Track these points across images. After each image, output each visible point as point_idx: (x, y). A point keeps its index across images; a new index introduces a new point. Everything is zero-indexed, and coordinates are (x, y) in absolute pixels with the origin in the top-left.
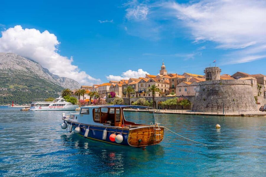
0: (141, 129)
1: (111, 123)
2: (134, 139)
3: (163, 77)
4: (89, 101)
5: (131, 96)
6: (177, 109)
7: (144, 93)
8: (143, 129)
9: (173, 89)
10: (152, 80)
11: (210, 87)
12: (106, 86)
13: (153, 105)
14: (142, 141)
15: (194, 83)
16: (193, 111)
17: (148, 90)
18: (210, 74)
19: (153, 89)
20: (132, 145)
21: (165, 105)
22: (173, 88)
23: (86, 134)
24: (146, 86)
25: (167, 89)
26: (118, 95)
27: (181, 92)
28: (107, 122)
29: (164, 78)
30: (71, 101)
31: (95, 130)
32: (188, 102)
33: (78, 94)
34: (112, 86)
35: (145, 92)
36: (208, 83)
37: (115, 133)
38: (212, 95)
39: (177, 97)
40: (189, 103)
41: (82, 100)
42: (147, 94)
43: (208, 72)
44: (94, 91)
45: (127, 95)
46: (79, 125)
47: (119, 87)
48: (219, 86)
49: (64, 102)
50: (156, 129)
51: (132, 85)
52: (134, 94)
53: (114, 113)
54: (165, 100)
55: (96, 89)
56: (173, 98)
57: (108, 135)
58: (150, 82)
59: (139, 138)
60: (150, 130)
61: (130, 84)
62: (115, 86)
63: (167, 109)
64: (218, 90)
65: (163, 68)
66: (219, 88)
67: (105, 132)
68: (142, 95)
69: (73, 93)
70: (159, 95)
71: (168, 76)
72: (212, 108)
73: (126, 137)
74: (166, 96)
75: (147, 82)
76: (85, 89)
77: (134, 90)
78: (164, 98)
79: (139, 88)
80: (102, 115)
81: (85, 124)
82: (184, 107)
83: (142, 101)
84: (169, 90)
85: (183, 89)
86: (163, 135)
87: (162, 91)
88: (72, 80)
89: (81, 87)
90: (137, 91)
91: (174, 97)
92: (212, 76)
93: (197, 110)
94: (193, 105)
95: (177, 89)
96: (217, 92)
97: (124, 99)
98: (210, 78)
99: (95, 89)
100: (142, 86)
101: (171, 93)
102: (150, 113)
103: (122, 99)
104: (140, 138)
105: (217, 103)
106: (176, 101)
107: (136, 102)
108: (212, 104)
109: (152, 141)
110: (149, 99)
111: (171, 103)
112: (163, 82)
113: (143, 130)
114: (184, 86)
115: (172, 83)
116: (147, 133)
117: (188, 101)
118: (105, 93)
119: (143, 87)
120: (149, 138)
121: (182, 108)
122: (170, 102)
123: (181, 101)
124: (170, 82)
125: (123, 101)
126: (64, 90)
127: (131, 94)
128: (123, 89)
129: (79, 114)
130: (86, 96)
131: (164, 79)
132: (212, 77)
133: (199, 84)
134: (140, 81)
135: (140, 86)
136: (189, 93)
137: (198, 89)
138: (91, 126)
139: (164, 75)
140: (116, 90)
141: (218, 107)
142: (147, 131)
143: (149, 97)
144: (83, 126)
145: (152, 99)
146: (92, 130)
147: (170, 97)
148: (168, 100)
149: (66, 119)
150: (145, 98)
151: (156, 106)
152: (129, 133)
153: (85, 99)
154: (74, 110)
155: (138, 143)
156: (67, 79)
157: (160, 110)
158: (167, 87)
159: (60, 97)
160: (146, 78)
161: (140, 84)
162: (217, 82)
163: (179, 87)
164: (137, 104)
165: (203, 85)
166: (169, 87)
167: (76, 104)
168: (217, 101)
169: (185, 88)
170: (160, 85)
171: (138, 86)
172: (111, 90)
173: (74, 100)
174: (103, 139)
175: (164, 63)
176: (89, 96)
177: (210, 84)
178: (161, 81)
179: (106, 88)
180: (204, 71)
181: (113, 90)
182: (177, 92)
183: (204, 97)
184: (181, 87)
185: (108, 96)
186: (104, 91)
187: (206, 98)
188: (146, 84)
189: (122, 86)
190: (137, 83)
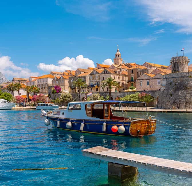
0: (139, 121)
2: (134, 129)
3: (120, 67)
6: (138, 107)
7: (96, 87)
9: (132, 83)
11: (178, 81)
12: (48, 78)
14: (140, 131)
15: (158, 75)
16: (157, 108)
18: (177, 64)
19: (110, 83)
20: (132, 134)
22: (132, 81)
23: (82, 128)
24: (99, 79)
25: (124, 83)
26: (64, 90)
27: (142, 86)
32: (152, 97)
33: (11, 88)
34: (55, 79)
36: (175, 76)
37: (116, 125)
38: (180, 90)
39: (138, 92)
40: (152, 99)
43: (175, 62)
44: (32, 85)
45: (76, 90)
46: (70, 120)
47: (65, 80)
48: (188, 79)
50: (151, 122)
51: (81, 77)
54: (124, 96)
55: (33, 82)
56: (133, 93)
58: (105, 73)
59: (138, 129)
60: (146, 122)
61: (78, 76)
62: (59, 78)
63: (128, 106)
64: (187, 84)
65: (117, 56)
66: (188, 81)
68: (94, 90)
69: (3, 87)
70: (116, 90)
71: (125, 66)
74: (125, 91)
75: (100, 73)
76: (19, 82)
77: (84, 84)
78: (123, 94)
79: (90, 81)
82: (147, 104)
83: (96, 97)
84: (127, 83)
85: (145, 82)
87: (119, 85)
89: (12, 79)
90: (88, 84)
92: (179, 66)
93: (162, 107)
94: (158, 102)
95: (138, 82)
96: (186, 87)
97: (72, 94)
98: (177, 69)
100: (94, 78)
101: (130, 87)
103: (71, 95)
105: (185, 99)
106: (138, 97)
108: (179, 100)
109: (147, 131)
110: (104, 94)
111: (132, 99)
113: (141, 122)
114: (146, 79)
115: (131, 75)
116: (144, 125)
118: (47, 87)
119: (96, 79)
122: (130, 98)
123: (143, 97)
124: (128, 74)
125: (72, 97)
128: (70, 82)
130: (21, 91)
131: (121, 70)
132: (179, 68)
133: (165, 77)
134: (92, 73)
135: (91, 79)
136: (152, 88)
137: (164, 82)
139: (120, 65)
140: (60, 83)
141: (186, 104)
143: (104, 92)
145: (108, 95)
146: (86, 124)
147: (130, 92)
148: (128, 96)
150: (99, 93)
152: (131, 124)
153: (20, 95)
155: (137, 133)
158: (124, 80)
160: (98, 69)
161: (92, 76)
162: (185, 74)
163: (140, 80)
165: (170, 78)
166: (127, 79)
167: (12, 102)
168: (186, 96)
169: (147, 81)
170: (117, 78)
171: (90, 79)
172: (54, 83)
173: (9, 96)
174: (103, 131)
175: (118, 49)
176: (26, 92)
177: (177, 77)
178: (118, 72)
179: (47, 81)
180: (170, 61)
181: (57, 83)
182: (138, 86)
183: (170, 92)
184: (142, 80)
185: (52, 91)
186: (45, 84)
187: (173, 93)
188: (99, 77)
189: (68, 78)
190: (88, 75)
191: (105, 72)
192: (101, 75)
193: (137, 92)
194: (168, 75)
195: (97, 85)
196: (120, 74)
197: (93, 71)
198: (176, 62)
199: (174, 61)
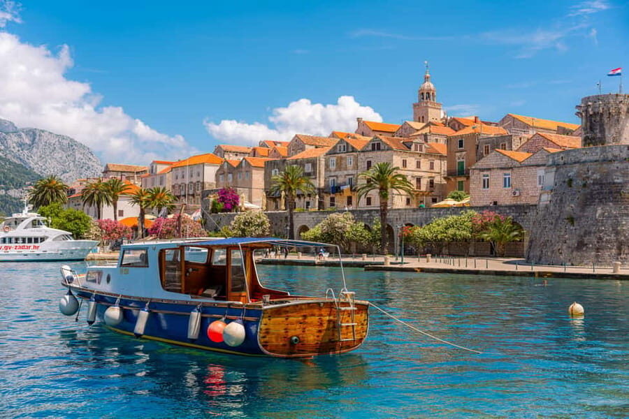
0: (297, 305)
1: (215, 295)
2: (278, 334)
3: (424, 132)
4: (137, 223)
5: (300, 203)
6: (471, 256)
7: (347, 193)
8: (303, 307)
9: (458, 179)
10: (379, 144)
11: (593, 173)
12: (203, 164)
13: (380, 240)
14: (299, 340)
15: (537, 156)
16: (528, 262)
17: (365, 182)
18: (598, 118)
19: (383, 180)
20: (270, 351)
21: (425, 240)
22: (459, 174)
24: (356, 167)
25: (437, 180)
26: (251, 202)
27: (488, 189)
28: (205, 292)
29: (426, 135)
30: (69, 225)
31: (166, 315)
32: (516, 226)
33: (92, 196)
34: (226, 167)
35: (353, 190)
37: (223, 319)
38: (601, 201)
39: (471, 208)
40: (515, 233)
41: (111, 222)
42: (360, 197)
43: (591, 113)
44: (157, 185)
45: (283, 201)
46: (118, 301)
47: (254, 171)
48: (627, 167)
49: (43, 230)
50: (343, 309)
51: (301, 163)
52: (309, 195)
53: (225, 264)
54: (427, 221)
55: (162, 177)
56: (455, 214)
57: (204, 323)
58: (373, 149)
59: (291, 333)
60: (325, 311)
61: (295, 157)
62: (235, 165)
63: (433, 256)
64: (623, 185)
65: (426, 96)
66: (625, 175)
67: (195, 316)
68: (341, 201)
69: (72, 191)
70: (408, 201)
71: (445, 125)
72: (598, 250)
73: (253, 329)
74: (435, 205)
75: (359, 150)
76: (119, 177)
77: (308, 183)
78: (426, 214)
79: (329, 174)
80: (187, 271)
81: (134, 297)
82: (498, 249)
83: (340, 224)
84: (444, 182)
85: (497, 178)
86: (365, 327)
87: (419, 187)
88: (65, 142)
89: (103, 169)
90: (322, 185)
91: (463, 207)
92: (606, 127)
93: (543, 260)
94: (531, 242)
95: (476, 178)
96: (619, 192)
97: (269, 216)
98: (599, 135)
99: (158, 180)
100: (340, 166)
101: (452, 193)
102: (368, 269)
103: (265, 218)
104: (295, 332)
105: (617, 233)
106: (470, 224)
107: (316, 230)
108: (598, 235)
109: (330, 341)
110: (366, 215)
111: (451, 231)
112: (424, 152)
113: (301, 309)
114: (502, 169)
115: (458, 154)
116: (315, 319)
117: (513, 223)
118: (199, 192)
119: (346, 169)
120: (322, 334)
121: (491, 251)
122: (446, 229)
123: (486, 224)
124: (449, 151)
125: (268, 225)
126: (39, 183)
127: (299, 196)
128: (267, 176)
129: (115, 267)
130: (123, 204)
131: (426, 140)
132: (607, 133)
133: (554, 162)
134: (335, 148)
135: (333, 168)
136: (518, 194)
137: (550, 178)
138: (153, 301)
139: (429, 124)
140: (239, 180)
141: (619, 248)
142: (316, 311)
143: (369, 208)
144: (131, 302)
145: (377, 218)
146: (156, 314)
147: (448, 208)
148: (440, 222)
149: (73, 285)
150: (353, 212)
151: (392, 245)
152: (263, 317)
153: (119, 219)
154: (82, 260)
155: (288, 347)
156: (45, 137)
157: (406, 260)
158: (436, 169)
159: (26, 209)
160: (358, 136)
161: (335, 159)
162: (617, 153)
163: (482, 170)
164: (322, 235)
165: (568, 164)
166: (446, 170)
167: (88, 238)
168: (618, 223)
169: (505, 175)
170: (412, 163)
171: (327, 166)
172: (221, 181)
173: (80, 219)
174: (189, 337)
175: (428, 75)
176: (137, 206)
177: (591, 162)
178: (416, 146)
179: (201, 175)
180: (577, 110)
181: (231, 180)
182: (474, 189)
183: (568, 209)
184: (489, 169)
185: (211, 204)
186: (195, 184)
187: (579, 213)
188: (356, 159)
189: (263, 166)
190: (322, 156)
191: (373, 145)
192: (362, 154)
193: (468, 211)
194: (562, 155)
195: (349, 186)
196: (421, 150)
197: (338, 143)
198: (595, 114)
199: (590, 109)
